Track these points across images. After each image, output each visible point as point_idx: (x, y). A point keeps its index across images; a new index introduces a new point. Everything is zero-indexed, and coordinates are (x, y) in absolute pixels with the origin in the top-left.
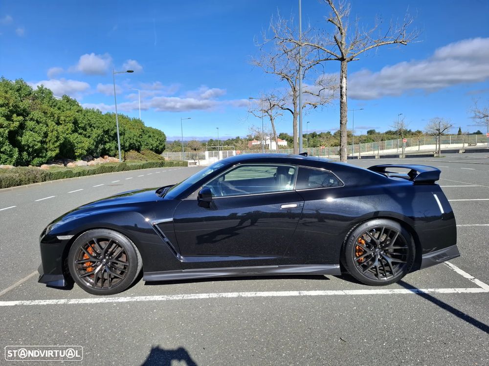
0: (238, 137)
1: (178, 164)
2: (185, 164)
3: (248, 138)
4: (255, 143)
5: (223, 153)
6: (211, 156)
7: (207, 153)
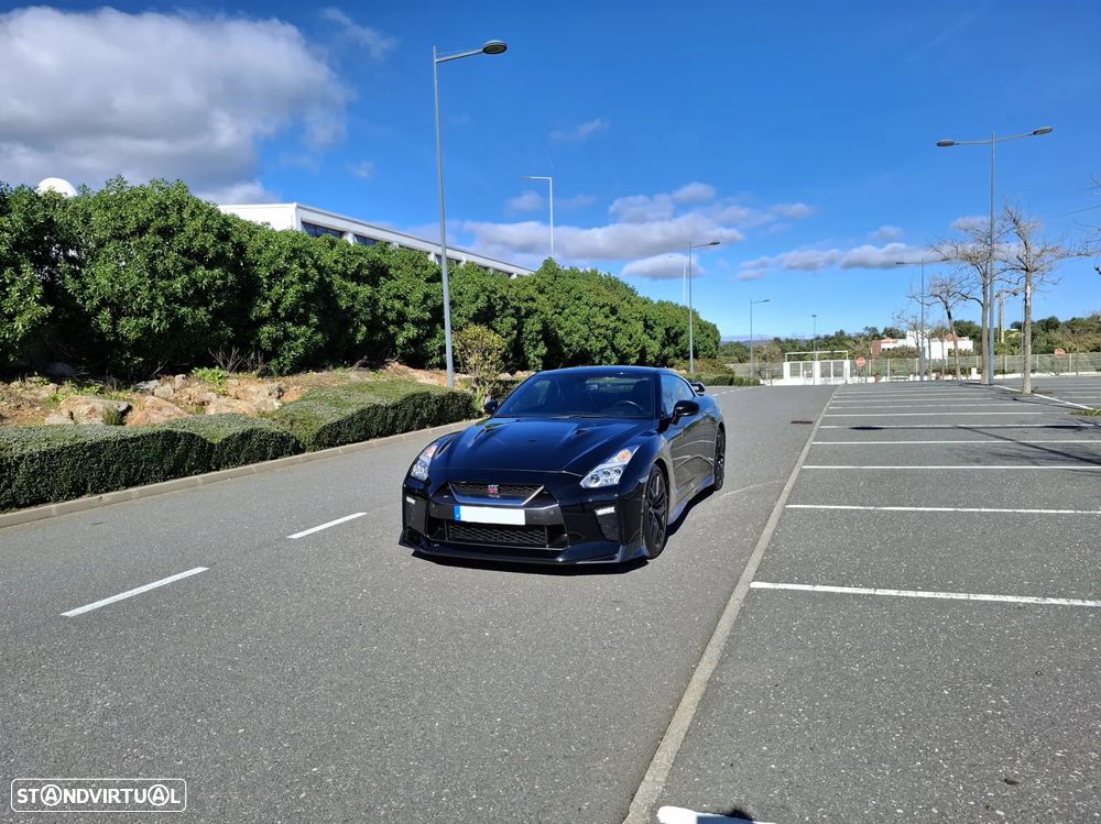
0: (842, 333)
1: (748, 384)
2: (757, 383)
3: (867, 333)
4: (888, 344)
5: (822, 366)
6: (794, 373)
7: (787, 366)
